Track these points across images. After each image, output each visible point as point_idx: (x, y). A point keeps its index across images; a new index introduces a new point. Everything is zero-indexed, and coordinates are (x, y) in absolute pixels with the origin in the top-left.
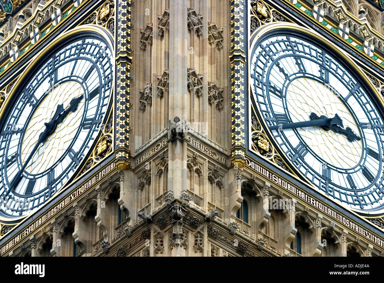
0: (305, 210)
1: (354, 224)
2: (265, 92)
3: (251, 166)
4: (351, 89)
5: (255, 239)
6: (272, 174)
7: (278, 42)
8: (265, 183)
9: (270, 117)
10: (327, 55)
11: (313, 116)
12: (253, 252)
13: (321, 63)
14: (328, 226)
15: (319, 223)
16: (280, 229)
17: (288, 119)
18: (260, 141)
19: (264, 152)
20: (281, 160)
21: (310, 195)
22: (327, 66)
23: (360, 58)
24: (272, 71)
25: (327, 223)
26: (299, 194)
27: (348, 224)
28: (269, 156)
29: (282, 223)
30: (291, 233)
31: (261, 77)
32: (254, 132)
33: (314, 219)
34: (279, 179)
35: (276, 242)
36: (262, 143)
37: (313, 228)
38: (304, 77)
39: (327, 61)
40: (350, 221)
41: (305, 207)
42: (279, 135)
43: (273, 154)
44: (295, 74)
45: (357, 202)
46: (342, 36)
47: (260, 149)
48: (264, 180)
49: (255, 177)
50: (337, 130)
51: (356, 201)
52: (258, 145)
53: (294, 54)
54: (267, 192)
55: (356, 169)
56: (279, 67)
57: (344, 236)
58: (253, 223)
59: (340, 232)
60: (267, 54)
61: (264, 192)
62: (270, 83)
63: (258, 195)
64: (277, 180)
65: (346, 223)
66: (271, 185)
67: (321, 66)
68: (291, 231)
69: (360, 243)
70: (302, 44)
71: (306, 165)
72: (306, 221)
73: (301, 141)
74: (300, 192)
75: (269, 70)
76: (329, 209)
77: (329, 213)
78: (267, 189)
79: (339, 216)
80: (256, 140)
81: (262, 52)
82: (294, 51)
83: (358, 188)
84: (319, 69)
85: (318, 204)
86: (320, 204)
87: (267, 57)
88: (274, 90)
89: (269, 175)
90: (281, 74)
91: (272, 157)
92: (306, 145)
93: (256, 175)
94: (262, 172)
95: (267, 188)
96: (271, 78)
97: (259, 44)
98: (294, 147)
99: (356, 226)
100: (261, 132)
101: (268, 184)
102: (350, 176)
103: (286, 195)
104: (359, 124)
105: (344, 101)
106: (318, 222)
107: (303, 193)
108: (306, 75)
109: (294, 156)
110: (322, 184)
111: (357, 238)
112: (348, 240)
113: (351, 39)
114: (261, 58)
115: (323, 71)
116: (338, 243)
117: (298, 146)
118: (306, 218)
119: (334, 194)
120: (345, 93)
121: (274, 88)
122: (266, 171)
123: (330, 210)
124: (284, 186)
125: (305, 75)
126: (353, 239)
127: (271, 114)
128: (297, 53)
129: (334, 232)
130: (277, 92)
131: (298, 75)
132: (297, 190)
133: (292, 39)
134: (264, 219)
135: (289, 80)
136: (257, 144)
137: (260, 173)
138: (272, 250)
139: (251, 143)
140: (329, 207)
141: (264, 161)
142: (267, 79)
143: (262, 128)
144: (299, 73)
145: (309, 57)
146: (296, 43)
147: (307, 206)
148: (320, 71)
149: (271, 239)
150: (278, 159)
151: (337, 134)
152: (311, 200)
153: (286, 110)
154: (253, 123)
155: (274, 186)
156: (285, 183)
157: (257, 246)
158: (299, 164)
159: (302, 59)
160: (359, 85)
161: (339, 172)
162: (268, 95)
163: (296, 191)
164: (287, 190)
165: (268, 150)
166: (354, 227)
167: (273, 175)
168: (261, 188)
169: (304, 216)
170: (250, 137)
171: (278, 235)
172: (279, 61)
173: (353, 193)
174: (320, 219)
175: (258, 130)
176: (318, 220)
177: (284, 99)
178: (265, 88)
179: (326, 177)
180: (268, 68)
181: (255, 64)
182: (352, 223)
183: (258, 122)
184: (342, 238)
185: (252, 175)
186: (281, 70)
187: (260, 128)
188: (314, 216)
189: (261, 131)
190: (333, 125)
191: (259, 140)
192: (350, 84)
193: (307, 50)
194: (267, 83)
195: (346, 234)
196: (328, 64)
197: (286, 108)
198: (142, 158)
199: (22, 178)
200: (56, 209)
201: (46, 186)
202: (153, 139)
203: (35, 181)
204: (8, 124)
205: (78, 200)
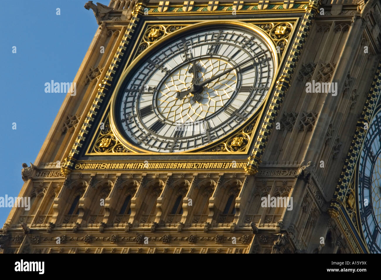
198: (267, 172)
199: (152, 112)
200: (176, 166)
201: (172, 136)
202: (282, 163)
203: (164, 124)
204: (157, 57)
205: (200, 173)
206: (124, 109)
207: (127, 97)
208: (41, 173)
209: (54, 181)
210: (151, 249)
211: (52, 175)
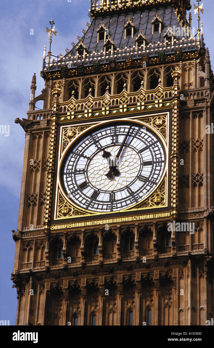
18: (63, 210)
66: (67, 231)
163: (85, 224)
198: (183, 217)
199: (88, 186)
200: (121, 220)
201: (108, 200)
202: (191, 209)
203: (99, 193)
204: (77, 149)
205: (139, 223)
206: (67, 186)
207: (67, 178)
208: (25, 234)
209: (36, 239)
210: (119, 275)
211: (34, 235)
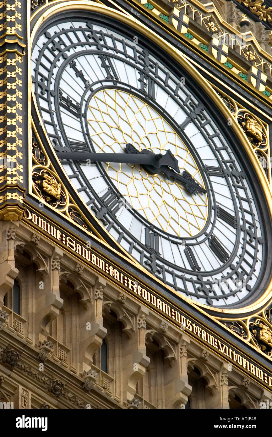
0: (120, 299)
1: (198, 328)
2: (53, 106)
3: (32, 219)
4: (189, 112)
5: (34, 342)
6: (66, 236)
7: (73, 30)
8: (54, 249)
9: (61, 145)
10: (151, 57)
11: (130, 149)
12: (28, 364)
13: (142, 68)
14: (156, 329)
15: (142, 321)
16: (74, 329)
17: (90, 150)
18: (46, 181)
19: (53, 200)
20: (79, 215)
21: (128, 275)
22: (150, 74)
23: (205, 65)
24: (65, 75)
25: (154, 323)
26: (109, 271)
27: (189, 327)
28: (60, 207)
29: (78, 319)
30: (97, 334)
31: (46, 83)
32: (35, 166)
33: (134, 315)
34: (78, 245)
35: (68, 351)
36: (49, 184)
37: (131, 329)
38: (115, 87)
39: (151, 66)
40: (193, 322)
41: (119, 293)
42: (75, 175)
43: (68, 204)
44: (101, 82)
45: (201, 293)
46: (176, 29)
47: (45, 194)
48: (53, 245)
49: (39, 238)
50: (169, 175)
51: (200, 291)
52: (43, 187)
53: (99, 51)
54: (57, 265)
55: (199, 239)
56: (75, 70)
57: (182, 346)
58: (30, 315)
59: (177, 339)
60: (56, 47)
61: (52, 263)
62: (61, 93)
63: (41, 269)
64: (74, 246)
65: (187, 325)
66: (65, 253)
67: (141, 72)
68: (96, 332)
69: (208, 360)
70: (111, 37)
71: (119, 226)
72: (120, 318)
73: (110, 187)
74: (111, 268)
75: (59, 73)
76: (158, 300)
77: (158, 307)
78: (57, 259)
79: (175, 313)
80: (38, 180)
81: (48, 43)
82: (99, 47)
83: (202, 270)
84: (139, 77)
85: (141, 291)
86: (143, 290)
87: (56, 53)
88: (68, 104)
89: (62, 236)
90: (79, 80)
91: (66, 209)
92: (118, 195)
93: (40, 236)
94: (50, 232)
95: (58, 257)
96: (62, 85)
97: (43, 31)
98: (100, 196)
99: (203, 331)
100: (47, 167)
101: (59, 251)
102: (190, 249)
103: (89, 271)
104: (203, 168)
105: (179, 130)
106: (139, 320)
107: (116, 271)
108: (119, 85)
109: (99, 211)
110: (145, 259)
111: (204, 352)
112: (190, 354)
113: (191, 34)
114: (47, 53)
115: (146, 81)
116: (173, 358)
117: (106, 195)
118: (120, 312)
119: (164, 276)
120: (180, 117)
121: (67, 100)
122: (57, 230)
123: (161, 302)
124: (85, 256)
125: (117, 84)
126: (198, 353)
127: (62, 140)
128: (104, 50)
129: (165, 338)
130: (71, 108)
131: (105, 84)
132: (107, 265)
133: (96, 28)
134: (52, 308)
135: (92, 91)
136: (41, 187)
137: (47, 232)
138: (61, 363)
139: (31, 183)
140: (158, 296)
141: (53, 214)
142: (56, 86)
143: (49, 162)
144: (107, 80)
145: (123, 57)
146: (101, 34)
147: (123, 292)
148: (140, 80)
149: (60, 345)
150: (74, 213)
151: (168, 181)
152: (130, 283)
153: (86, 136)
154: (34, 152)
155: (69, 255)
156: (87, 252)
157: (37, 354)
158: (108, 224)
159: (111, 59)
160: (202, 106)
161: (173, 242)
162: (57, 111)
163: (105, 266)
164: (90, 264)
165: (59, 196)
166: (199, 333)
167: (68, 238)
168: (47, 257)
169: (117, 309)
170: (31, 174)
171: (71, 339)
172: (75, 60)
173: (195, 278)
174: (143, 315)
175: (42, 163)
176: (141, 317)
177: (83, 119)
178: (52, 99)
179: (152, 247)
180: (57, 69)
181: (36, 62)
182: (196, 325)
183: (43, 151)
184: (180, 350)
185: (32, 234)
186: (78, 74)
187: (46, 161)
188: (134, 309)
189: (48, 165)
190: (162, 166)
191: (45, 179)
192: (188, 104)
193: (120, 46)
194: (56, 91)
195: (187, 343)
196: (154, 70)
197: (86, 134)
